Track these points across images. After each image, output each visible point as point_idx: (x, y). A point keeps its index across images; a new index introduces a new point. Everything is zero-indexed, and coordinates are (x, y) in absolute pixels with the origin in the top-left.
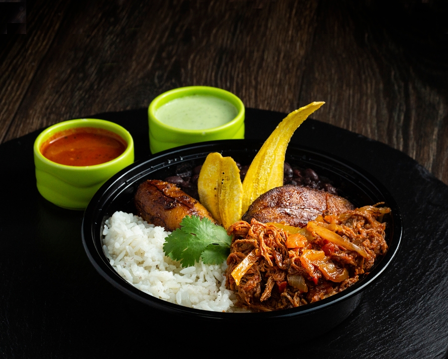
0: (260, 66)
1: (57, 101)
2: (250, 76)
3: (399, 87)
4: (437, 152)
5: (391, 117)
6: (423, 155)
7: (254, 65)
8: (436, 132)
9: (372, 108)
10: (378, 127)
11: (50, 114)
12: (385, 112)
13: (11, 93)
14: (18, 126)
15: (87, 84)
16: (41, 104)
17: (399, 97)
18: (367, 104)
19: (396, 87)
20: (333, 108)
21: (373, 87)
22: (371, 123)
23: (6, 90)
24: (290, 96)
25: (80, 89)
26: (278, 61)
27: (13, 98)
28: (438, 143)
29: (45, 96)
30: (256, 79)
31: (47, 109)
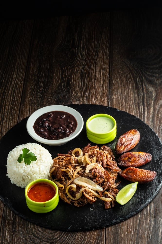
0: (95, 79)
1: (32, 98)
2: (92, 84)
3: (140, 85)
4: (154, 111)
5: (138, 98)
6: (149, 112)
7: (93, 78)
8: (153, 103)
9: (132, 95)
10: (135, 102)
11: (31, 103)
12: (136, 96)
13: (17, 96)
14: (22, 109)
15: (41, 90)
16: (28, 100)
17: (140, 89)
18: (130, 93)
19: (139, 85)
20: (120, 95)
21: (132, 86)
22: (132, 101)
23: (15, 94)
24: (106, 91)
25: (39, 93)
26: (100, 76)
27: (18, 98)
28: (153, 108)
29: (28, 96)
30: (94, 84)
31: (30, 102)
